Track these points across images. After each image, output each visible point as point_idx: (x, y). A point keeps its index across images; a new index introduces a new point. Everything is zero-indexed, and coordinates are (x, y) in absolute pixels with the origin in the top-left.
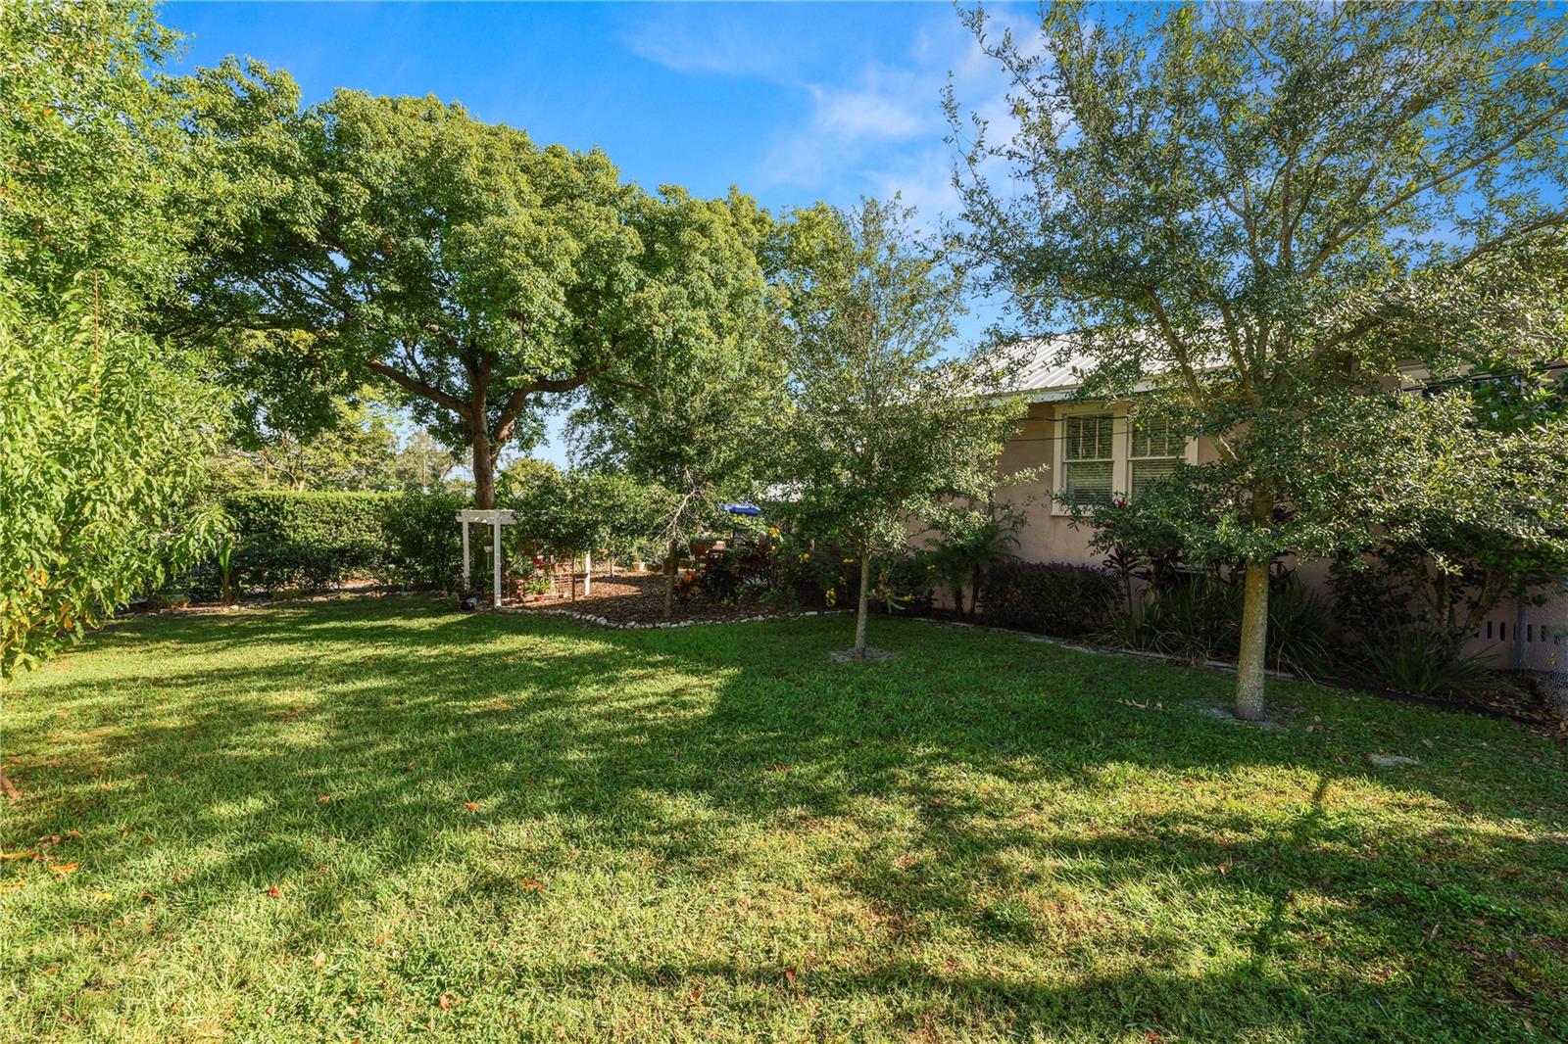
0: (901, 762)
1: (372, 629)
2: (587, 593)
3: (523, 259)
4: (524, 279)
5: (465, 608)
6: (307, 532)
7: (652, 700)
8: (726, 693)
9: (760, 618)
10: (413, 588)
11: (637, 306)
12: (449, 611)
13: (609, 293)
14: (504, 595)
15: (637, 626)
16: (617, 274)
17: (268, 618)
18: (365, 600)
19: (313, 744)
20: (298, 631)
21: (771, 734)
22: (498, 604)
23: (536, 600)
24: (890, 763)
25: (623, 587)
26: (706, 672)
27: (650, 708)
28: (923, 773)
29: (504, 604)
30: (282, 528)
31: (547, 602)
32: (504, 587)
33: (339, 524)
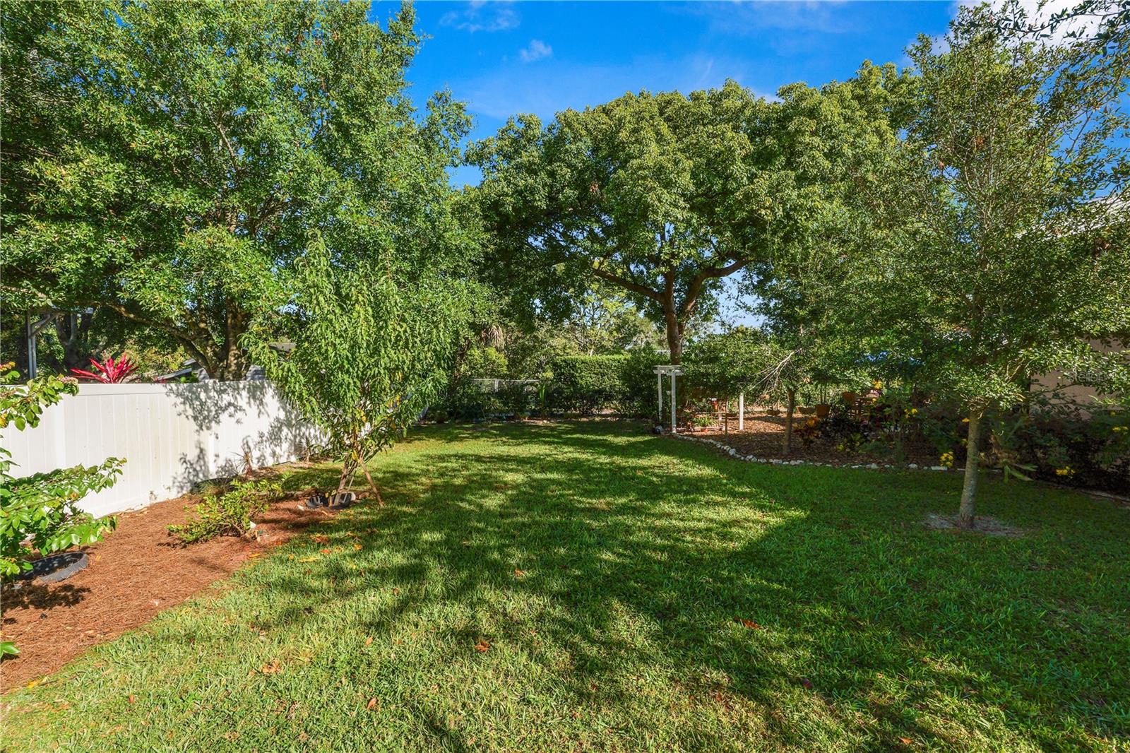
0: (898, 668)
1: (594, 441)
2: (741, 428)
3: (650, 183)
4: (651, 198)
5: (654, 432)
6: (588, 379)
7: (702, 525)
8: (772, 534)
9: (874, 466)
10: (634, 416)
11: (747, 197)
12: (643, 434)
13: (726, 192)
14: (678, 426)
15: (754, 460)
16: (731, 175)
17: (553, 429)
18: (606, 422)
19: (492, 508)
20: (561, 438)
21: (776, 586)
22: (674, 431)
23: (702, 431)
24: (881, 665)
25: (773, 426)
26: (771, 509)
27: (695, 532)
28: (917, 696)
29: (678, 431)
30: (575, 377)
31: (709, 433)
32: (678, 420)
33: (603, 375)
